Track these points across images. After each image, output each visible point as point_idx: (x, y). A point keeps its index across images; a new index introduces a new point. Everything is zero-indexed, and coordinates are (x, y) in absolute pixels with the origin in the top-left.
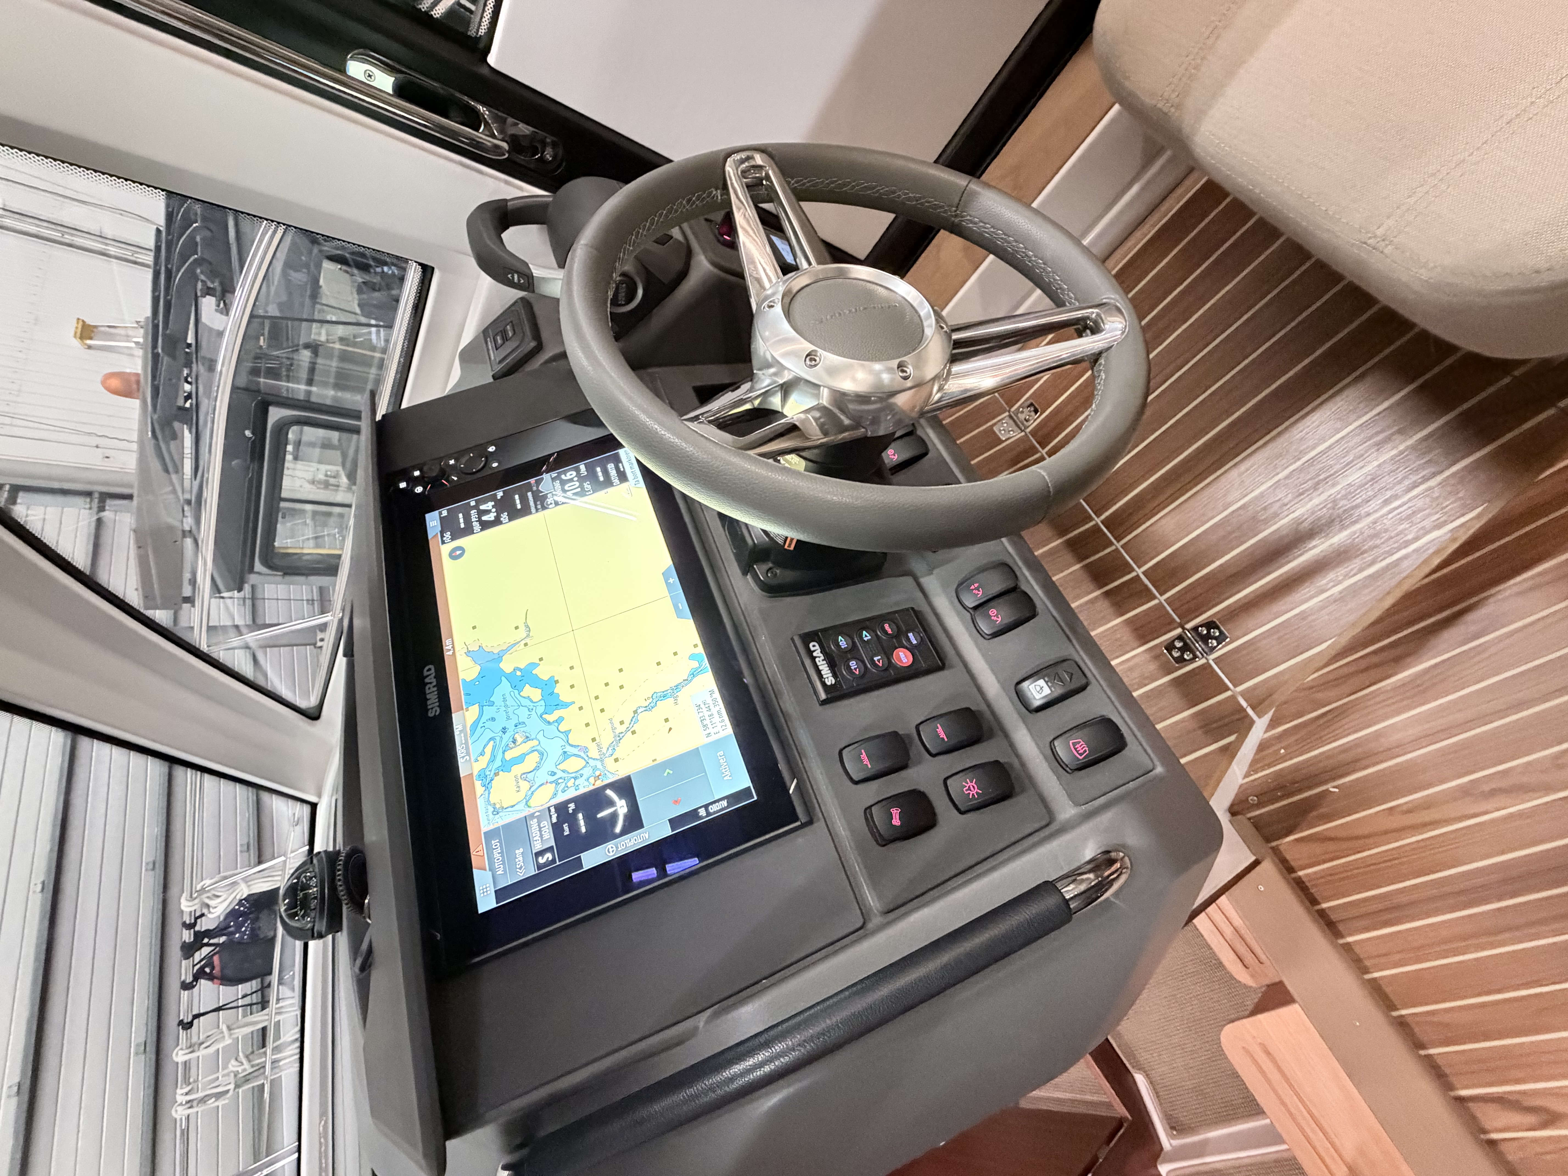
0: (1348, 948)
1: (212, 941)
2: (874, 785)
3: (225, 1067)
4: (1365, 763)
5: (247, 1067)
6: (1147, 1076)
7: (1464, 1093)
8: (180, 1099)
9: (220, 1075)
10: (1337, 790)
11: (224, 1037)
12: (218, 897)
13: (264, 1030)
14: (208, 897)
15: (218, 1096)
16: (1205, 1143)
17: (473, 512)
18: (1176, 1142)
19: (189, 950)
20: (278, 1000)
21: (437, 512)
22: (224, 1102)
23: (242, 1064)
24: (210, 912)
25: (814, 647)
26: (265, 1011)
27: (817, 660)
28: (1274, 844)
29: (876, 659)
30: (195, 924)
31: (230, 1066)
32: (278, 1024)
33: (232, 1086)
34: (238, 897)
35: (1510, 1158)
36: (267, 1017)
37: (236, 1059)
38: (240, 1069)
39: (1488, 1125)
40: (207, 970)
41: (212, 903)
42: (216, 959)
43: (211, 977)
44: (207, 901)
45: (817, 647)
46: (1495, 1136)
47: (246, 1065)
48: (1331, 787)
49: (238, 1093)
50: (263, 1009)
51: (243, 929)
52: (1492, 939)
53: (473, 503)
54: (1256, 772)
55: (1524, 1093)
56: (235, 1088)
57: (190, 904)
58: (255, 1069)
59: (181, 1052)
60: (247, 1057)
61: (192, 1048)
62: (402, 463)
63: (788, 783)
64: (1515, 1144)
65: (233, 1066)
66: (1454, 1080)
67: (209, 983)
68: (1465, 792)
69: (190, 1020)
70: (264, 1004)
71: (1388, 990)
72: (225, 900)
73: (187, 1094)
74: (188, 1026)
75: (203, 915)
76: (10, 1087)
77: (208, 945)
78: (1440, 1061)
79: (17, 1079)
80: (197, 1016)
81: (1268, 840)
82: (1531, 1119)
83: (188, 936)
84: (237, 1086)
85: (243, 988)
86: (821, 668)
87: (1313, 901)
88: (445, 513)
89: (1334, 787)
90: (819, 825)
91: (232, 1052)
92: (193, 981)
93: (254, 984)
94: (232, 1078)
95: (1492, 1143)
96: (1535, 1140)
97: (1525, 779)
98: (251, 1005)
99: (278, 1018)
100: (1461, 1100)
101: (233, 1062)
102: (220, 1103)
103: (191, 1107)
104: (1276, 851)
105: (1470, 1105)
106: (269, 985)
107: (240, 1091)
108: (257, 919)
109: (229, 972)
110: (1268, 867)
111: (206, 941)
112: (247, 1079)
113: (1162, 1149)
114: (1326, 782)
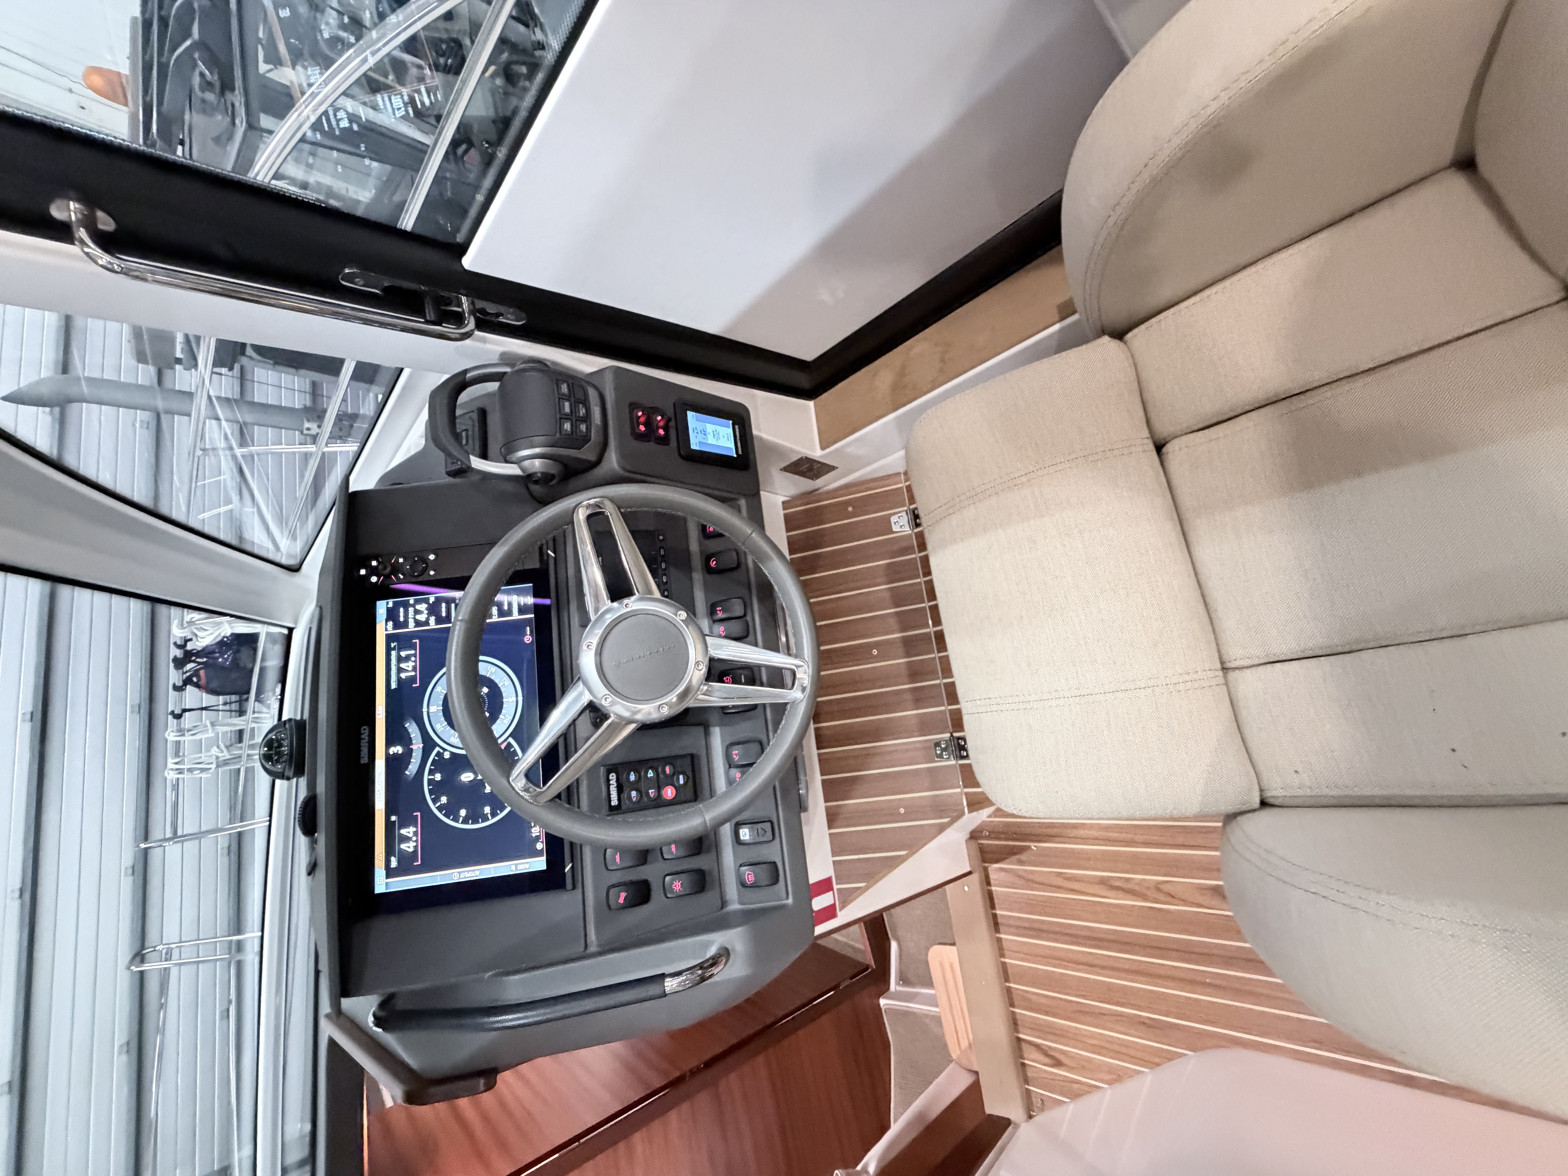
0: (999, 940)
1: (198, 660)
2: (619, 873)
3: (208, 751)
4: (1057, 839)
5: (226, 755)
6: (900, 946)
7: (1022, 1036)
8: (170, 765)
9: (203, 755)
10: (1035, 849)
11: (207, 730)
12: (206, 630)
13: (241, 733)
14: (196, 628)
15: (203, 770)
16: (917, 994)
17: (411, 610)
18: (899, 988)
19: (179, 663)
20: (254, 712)
21: (385, 602)
22: (206, 776)
23: (222, 752)
24: (198, 641)
25: (613, 777)
26: (242, 718)
27: (611, 787)
28: (986, 865)
29: (650, 791)
30: (185, 645)
31: (212, 750)
32: (253, 729)
33: (213, 766)
34: (222, 635)
35: (1029, 1075)
36: (244, 723)
37: (218, 747)
38: (220, 755)
39: (1026, 1055)
40: (195, 679)
41: (199, 633)
42: (202, 673)
43: (197, 685)
44: (196, 631)
45: (615, 777)
46: (1026, 1062)
47: (226, 752)
48: (1033, 846)
49: (218, 772)
50: (240, 716)
51: (226, 656)
52: (1075, 966)
53: (412, 602)
54: (996, 817)
55: (1050, 1047)
56: (216, 768)
57: (182, 631)
58: (232, 757)
59: (172, 734)
60: (227, 747)
61: (181, 731)
62: (365, 550)
63: (566, 863)
64: (1035, 1070)
65: (214, 751)
66: (1020, 1029)
67: (196, 690)
68: (1103, 882)
69: (180, 712)
70: (241, 712)
71: (1010, 971)
72: (212, 634)
73: (176, 763)
74: (178, 717)
75: (191, 640)
76: (24, 714)
77: (194, 661)
78: (1018, 1017)
79: (29, 708)
80: (185, 711)
81: (984, 861)
82: (1047, 1060)
83: (179, 653)
84: (218, 766)
85: (221, 699)
86: (611, 792)
87: (993, 906)
88: (391, 605)
89: (1035, 846)
90: (579, 891)
91: (215, 742)
92: (183, 686)
93: (234, 698)
94: (213, 760)
95: (1023, 1065)
96: (1045, 1071)
97: (1137, 888)
98: (231, 711)
99: (254, 725)
100: (1019, 1040)
101: (215, 748)
102: (204, 775)
103: (180, 773)
104: (986, 870)
105: (1023, 1044)
106: (247, 700)
107: (220, 769)
108: (238, 651)
109: (214, 685)
110: (975, 878)
111: (193, 658)
112: (226, 763)
113: (888, 988)
114: (1030, 841)
